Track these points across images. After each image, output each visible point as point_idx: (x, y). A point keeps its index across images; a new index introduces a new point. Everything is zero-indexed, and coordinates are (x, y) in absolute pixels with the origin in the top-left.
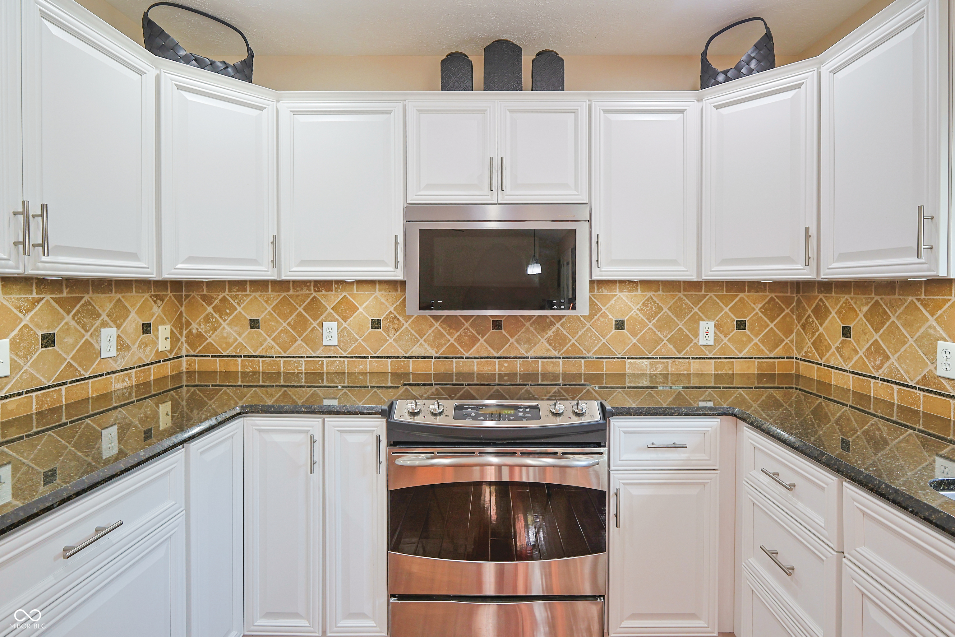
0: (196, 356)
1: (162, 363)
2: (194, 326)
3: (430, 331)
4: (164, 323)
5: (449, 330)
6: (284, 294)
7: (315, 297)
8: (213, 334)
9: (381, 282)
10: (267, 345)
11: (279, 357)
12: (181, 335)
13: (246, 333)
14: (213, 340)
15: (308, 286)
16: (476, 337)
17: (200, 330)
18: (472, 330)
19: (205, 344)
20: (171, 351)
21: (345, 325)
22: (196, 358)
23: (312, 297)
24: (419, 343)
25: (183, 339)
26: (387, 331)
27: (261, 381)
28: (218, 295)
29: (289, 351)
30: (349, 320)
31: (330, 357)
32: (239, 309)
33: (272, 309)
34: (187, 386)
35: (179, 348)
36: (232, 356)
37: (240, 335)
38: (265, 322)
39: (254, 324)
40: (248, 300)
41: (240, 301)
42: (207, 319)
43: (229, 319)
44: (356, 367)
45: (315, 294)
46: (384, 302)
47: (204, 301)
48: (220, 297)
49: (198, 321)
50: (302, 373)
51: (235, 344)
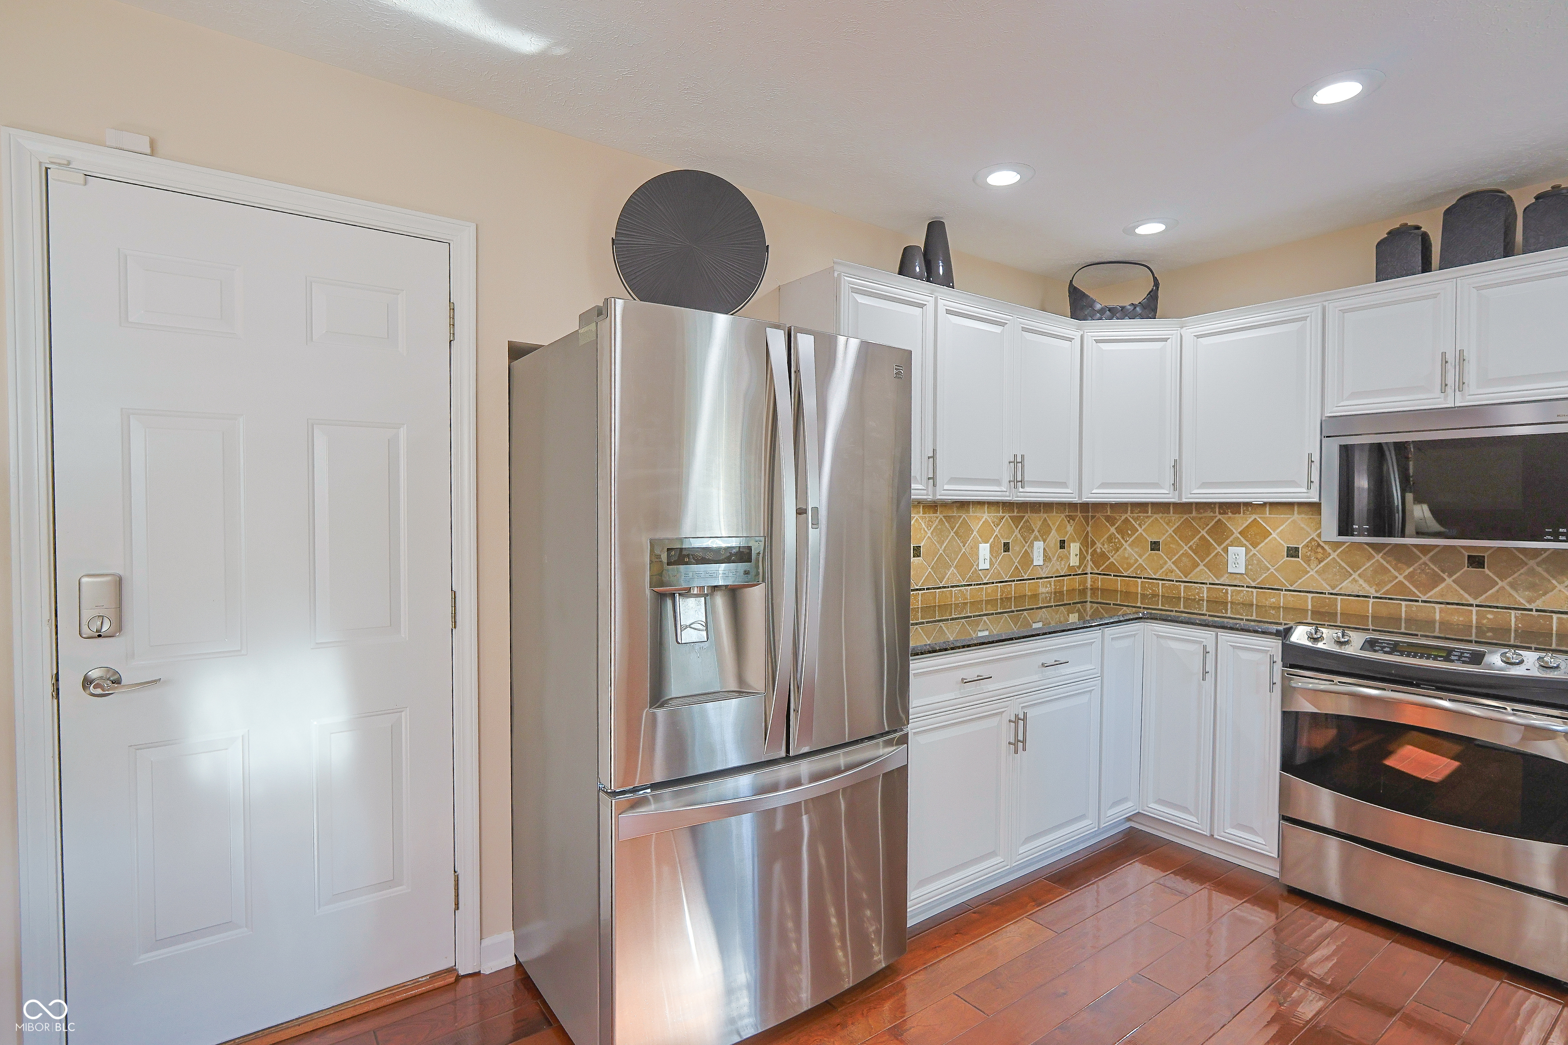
0: (1100, 574)
1: (1072, 577)
2: (1098, 545)
3: (1368, 565)
4: (1074, 541)
5: (1396, 564)
6: (1186, 516)
7: (1219, 520)
8: (1115, 554)
9: (1300, 504)
10: (1168, 568)
11: (1180, 581)
12: (1087, 554)
13: (1147, 555)
14: (1115, 559)
15: (1212, 508)
16: (1439, 575)
17: (1103, 550)
18: (1433, 567)
19: (1107, 563)
20: (1079, 567)
21: (1254, 551)
22: (1099, 576)
23: (1216, 520)
24: (1351, 579)
25: (1089, 557)
26: (1308, 560)
27: (1160, 605)
28: (1121, 517)
29: (1190, 576)
30: (1260, 546)
31: (1236, 586)
32: (1140, 530)
33: (1173, 531)
34: (1091, 602)
35: (1085, 566)
36: (1133, 577)
37: (1140, 556)
38: (1166, 545)
39: (1155, 546)
40: (1150, 521)
41: (1141, 522)
42: (1110, 539)
43: (1131, 540)
44: (1266, 600)
45: (1219, 517)
46: (1305, 527)
47: (1108, 522)
48: (1123, 518)
49: (1102, 541)
50: (1203, 600)
51: (1136, 565)
